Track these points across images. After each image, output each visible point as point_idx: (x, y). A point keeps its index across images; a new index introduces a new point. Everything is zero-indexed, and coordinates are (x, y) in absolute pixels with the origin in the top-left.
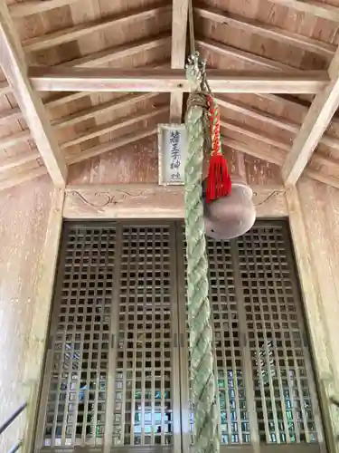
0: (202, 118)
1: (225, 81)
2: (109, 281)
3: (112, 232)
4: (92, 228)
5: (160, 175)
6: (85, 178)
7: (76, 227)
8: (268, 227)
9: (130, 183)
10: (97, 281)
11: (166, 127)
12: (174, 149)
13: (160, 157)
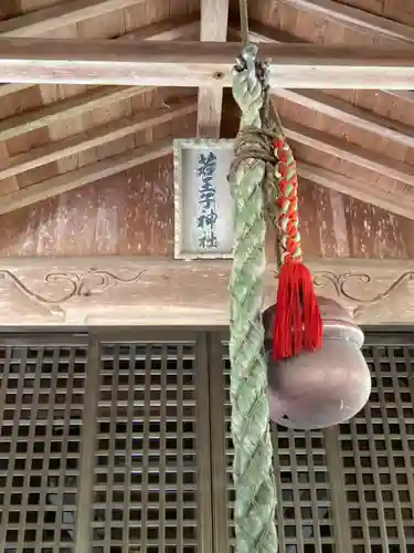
0: (263, 184)
1: (308, 67)
2: (71, 456)
3: (80, 353)
4: (40, 346)
5: (177, 238)
6: (27, 244)
7: (9, 344)
8: (393, 344)
9: (117, 254)
10: (47, 456)
11: (190, 144)
12: (206, 187)
13: (177, 204)
